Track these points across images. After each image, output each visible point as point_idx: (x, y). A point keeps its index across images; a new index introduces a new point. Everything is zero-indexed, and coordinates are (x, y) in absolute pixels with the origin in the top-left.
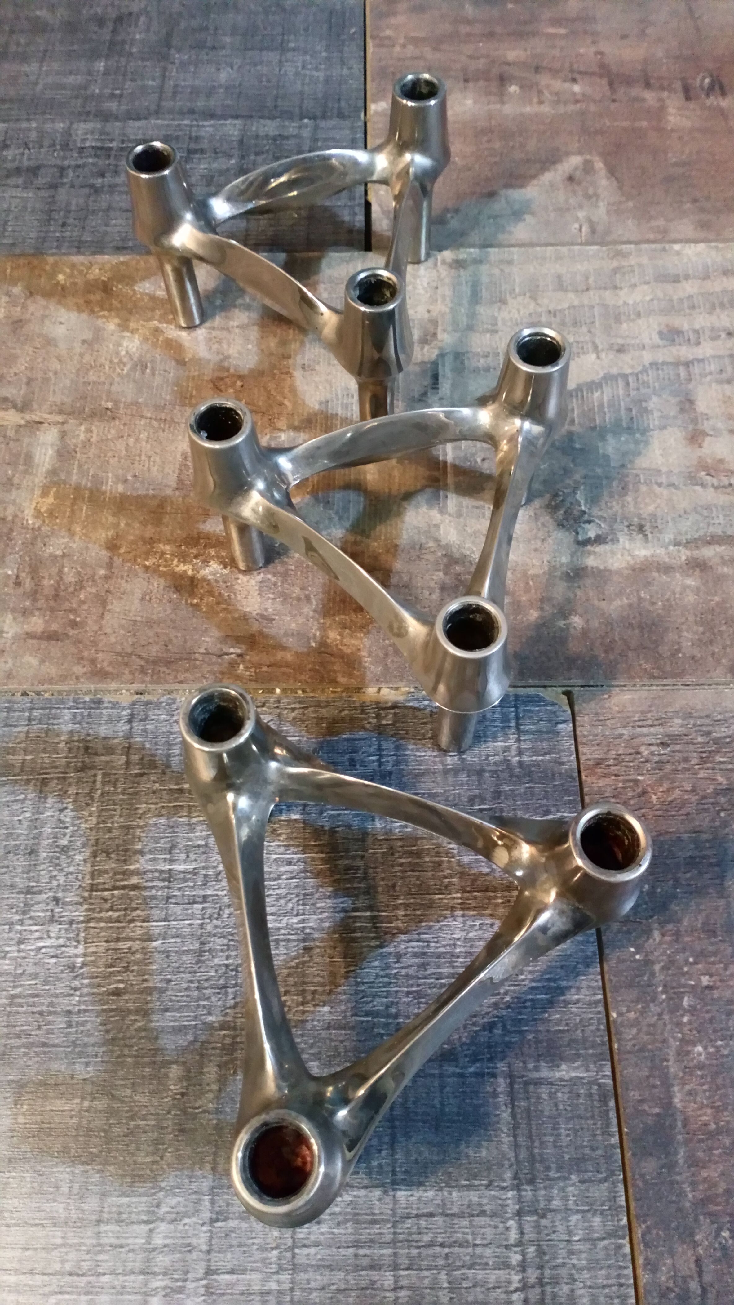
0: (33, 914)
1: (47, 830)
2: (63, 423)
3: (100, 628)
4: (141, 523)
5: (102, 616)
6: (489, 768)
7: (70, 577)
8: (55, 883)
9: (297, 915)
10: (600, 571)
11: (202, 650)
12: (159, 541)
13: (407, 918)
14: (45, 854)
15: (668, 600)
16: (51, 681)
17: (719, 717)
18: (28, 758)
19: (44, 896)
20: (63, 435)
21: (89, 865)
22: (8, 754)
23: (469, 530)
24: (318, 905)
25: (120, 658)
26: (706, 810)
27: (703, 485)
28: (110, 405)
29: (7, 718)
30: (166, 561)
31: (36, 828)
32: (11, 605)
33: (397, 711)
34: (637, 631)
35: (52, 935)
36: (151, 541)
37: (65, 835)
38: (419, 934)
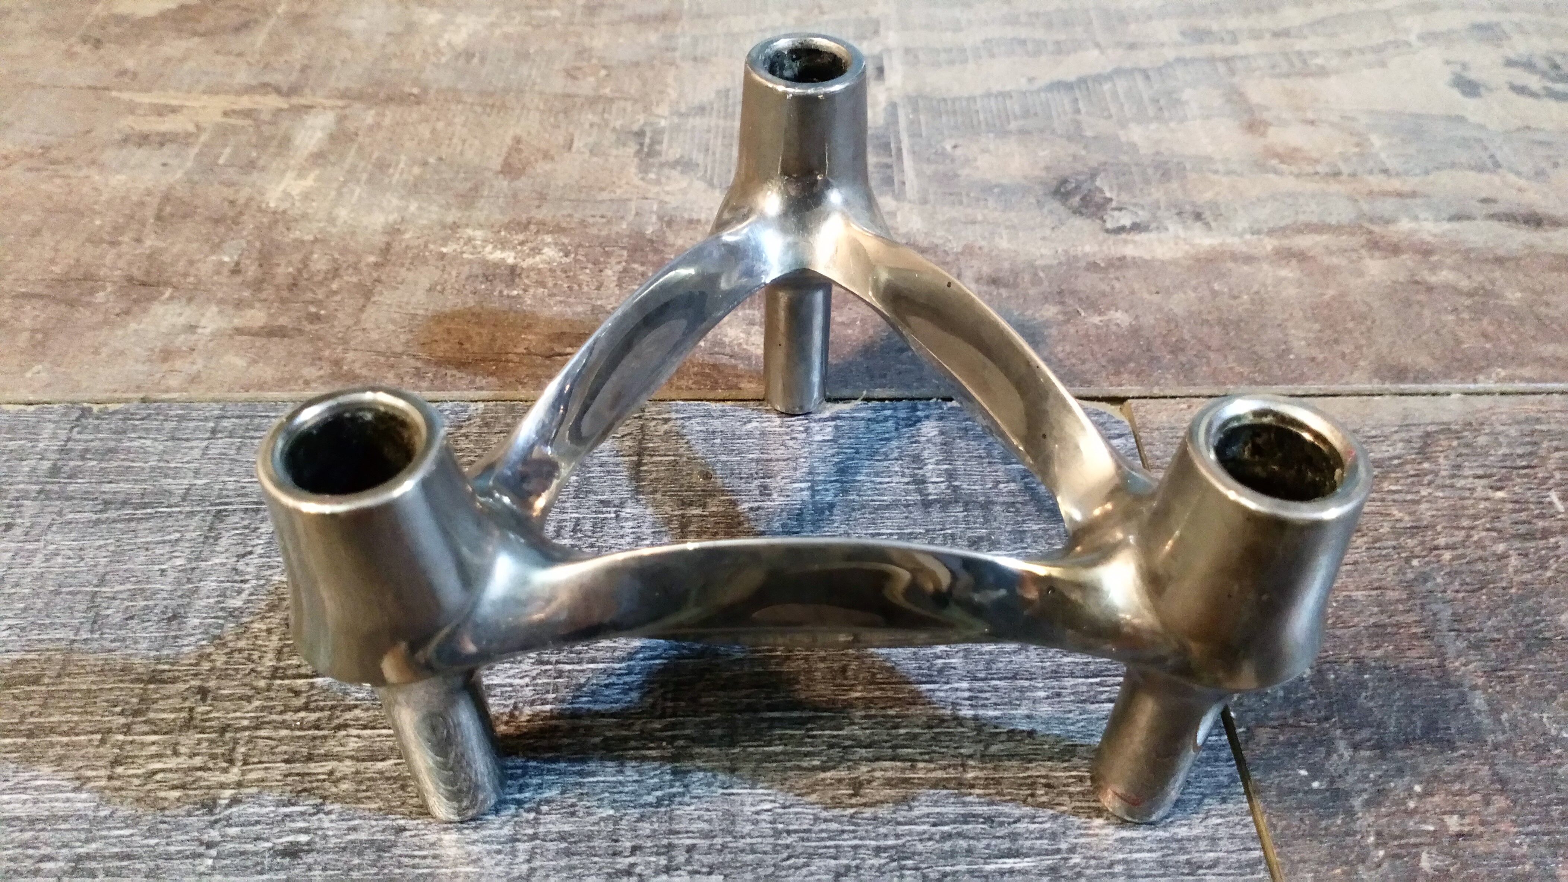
0: (152, 715)
1: (210, 584)
2: (342, 108)
3: (357, 322)
4: (441, 206)
5: (362, 309)
6: (1001, 499)
7: (320, 263)
8: (206, 665)
9: (662, 716)
10: (1146, 261)
11: (521, 350)
12: (467, 226)
13: (869, 722)
14: (196, 621)
15: (1257, 293)
16: (262, 386)
17: (1373, 433)
18: (199, 482)
19: (181, 686)
20: (341, 119)
21: (275, 638)
22: (166, 476)
23: (940, 217)
24: (704, 700)
25: (382, 359)
26: (1387, 557)
27: (1276, 172)
28: (415, 91)
29: (175, 429)
30: (474, 247)
31: (189, 581)
32: (220, 295)
33: (839, 423)
34: (1217, 329)
35: (183, 750)
36: (455, 226)
37: (240, 592)
38: (894, 747)
